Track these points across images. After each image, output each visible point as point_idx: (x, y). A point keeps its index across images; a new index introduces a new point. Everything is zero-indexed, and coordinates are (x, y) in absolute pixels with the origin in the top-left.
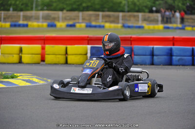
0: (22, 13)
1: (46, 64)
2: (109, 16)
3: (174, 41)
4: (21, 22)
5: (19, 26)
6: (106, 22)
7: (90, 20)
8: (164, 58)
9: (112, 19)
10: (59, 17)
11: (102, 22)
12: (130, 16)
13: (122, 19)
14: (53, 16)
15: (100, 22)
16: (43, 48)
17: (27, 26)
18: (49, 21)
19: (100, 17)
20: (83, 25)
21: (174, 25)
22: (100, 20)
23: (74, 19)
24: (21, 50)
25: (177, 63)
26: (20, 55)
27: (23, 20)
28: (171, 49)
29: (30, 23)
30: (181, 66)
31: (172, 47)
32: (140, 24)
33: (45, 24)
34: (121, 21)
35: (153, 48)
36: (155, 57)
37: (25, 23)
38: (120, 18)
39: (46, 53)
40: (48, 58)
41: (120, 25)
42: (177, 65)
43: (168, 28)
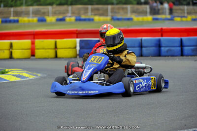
0: (12, 9)
1: (36, 59)
2: (98, 9)
3: (162, 32)
4: (12, 18)
5: (10, 21)
6: (95, 15)
7: (79, 14)
8: (153, 50)
9: (101, 12)
10: (48, 12)
11: (92, 15)
12: (119, 9)
13: (111, 12)
14: (43, 11)
15: (89, 15)
16: (33, 43)
17: (17, 21)
18: (39, 16)
19: (90, 10)
20: (73, 19)
21: (163, 16)
22: (90, 13)
23: (64, 13)
24: (11, 46)
25: (166, 54)
26: (11, 50)
27: (14, 16)
28: (159, 40)
29: (20, 19)
30: (170, 57)
31: (161, 38)
32: (129, 16)
33: (35, 19)
34: (110, 13)
35: (141, 40)
36: (144, 49)
37: (16, 18)
38: (109, 11)
39: (36, 48)
40: (38, 53)
41: (109, 18)
42: (165, 56)
43: (157, 19)
